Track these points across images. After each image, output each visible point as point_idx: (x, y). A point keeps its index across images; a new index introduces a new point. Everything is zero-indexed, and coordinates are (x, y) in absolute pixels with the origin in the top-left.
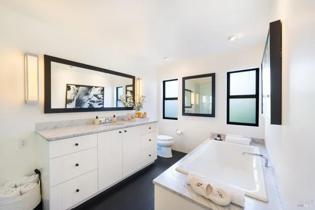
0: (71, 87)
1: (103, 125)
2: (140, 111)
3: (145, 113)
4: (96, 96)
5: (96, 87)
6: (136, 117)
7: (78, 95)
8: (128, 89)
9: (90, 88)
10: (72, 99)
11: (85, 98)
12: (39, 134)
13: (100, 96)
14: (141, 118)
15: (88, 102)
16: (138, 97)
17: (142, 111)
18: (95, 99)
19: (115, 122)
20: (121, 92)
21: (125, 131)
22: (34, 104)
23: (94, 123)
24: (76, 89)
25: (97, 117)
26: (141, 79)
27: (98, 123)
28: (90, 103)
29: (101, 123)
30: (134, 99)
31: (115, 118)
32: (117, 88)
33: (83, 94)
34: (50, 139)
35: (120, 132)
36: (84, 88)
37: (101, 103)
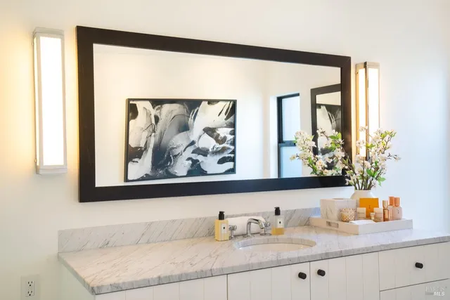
0: (140, 105)
1: (241, 241)
2: (372, 194)
3: (394, 201)
4: (210, 131)
5: (210, 102)
6: (357, 217)
7: (158, 132)
8: (318, 101)
9: (193, 105)
10: (142, 145)
11: (179, 141)
12: (67, 266)
13: (224, 132)
14: (377, 220)
15: (188, 153)
16: (362, 136)
17: (380, 193)
18: (208, 143)
19: (280, 232)
20: (296, 113)
21: (321, 273)
22: (55, 173)
23: (211, 234)
24: (153, 112)
25: (221, 216)
26: (376, 65)
27: (225, 233)
28: (195, 157)
29: (234, 235)
30: (347, 147)
31: (280, 219)
32: (280, 100)
33: (174, 128)
34: (98, 287)
35: (302, 276)
36: (176, 108)
37: (226, 155)
